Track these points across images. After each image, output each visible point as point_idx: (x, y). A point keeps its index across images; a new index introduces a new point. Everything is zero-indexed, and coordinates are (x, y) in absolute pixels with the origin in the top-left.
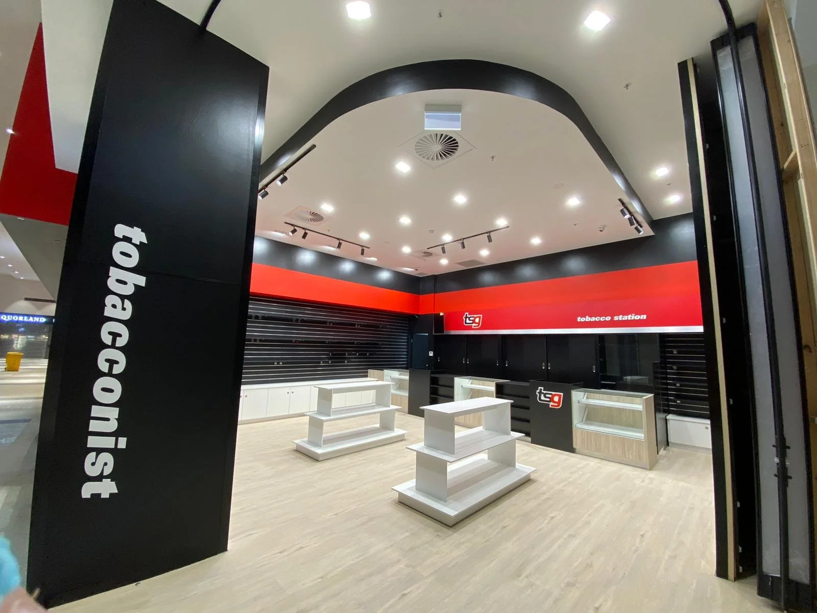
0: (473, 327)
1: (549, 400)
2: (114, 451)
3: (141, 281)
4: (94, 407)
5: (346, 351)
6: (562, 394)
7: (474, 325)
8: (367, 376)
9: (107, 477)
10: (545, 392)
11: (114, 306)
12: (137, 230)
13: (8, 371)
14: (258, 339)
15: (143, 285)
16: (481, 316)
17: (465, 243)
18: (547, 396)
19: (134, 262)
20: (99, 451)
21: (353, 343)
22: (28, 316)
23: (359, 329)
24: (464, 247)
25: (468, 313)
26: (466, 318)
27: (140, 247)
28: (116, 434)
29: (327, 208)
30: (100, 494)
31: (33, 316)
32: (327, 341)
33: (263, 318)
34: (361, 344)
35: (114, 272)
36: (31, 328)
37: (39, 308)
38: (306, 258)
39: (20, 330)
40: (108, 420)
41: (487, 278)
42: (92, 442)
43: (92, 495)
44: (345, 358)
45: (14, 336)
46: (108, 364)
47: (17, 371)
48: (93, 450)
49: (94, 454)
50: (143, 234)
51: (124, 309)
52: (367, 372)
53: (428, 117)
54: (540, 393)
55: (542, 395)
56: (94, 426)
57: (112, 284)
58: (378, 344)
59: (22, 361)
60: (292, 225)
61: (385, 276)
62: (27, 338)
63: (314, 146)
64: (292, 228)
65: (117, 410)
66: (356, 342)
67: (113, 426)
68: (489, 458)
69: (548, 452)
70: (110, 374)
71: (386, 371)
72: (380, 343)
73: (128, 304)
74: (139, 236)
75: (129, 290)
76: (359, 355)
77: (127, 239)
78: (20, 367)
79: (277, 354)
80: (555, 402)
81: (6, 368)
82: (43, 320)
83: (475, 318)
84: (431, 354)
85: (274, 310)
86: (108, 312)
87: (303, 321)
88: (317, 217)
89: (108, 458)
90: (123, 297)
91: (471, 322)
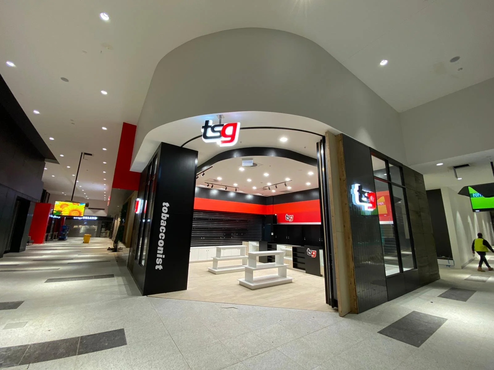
0: (290, 221)
1: (311, 254)
2: (162, 258)
3: (168, 216)
4: (158, 247)
5: (232, 232)
6: (316, 251)
7: (290, 220)
8: (242, 245)
9: (160, 265)
10: (310, 250)
11: (162, 223)
12: (167, 203)
13: (84, 243)
14: (195, 228)
15: (168, 217)
16: (293, 216)
17: (277, 186)
18: (311, 252)
19: (166, 211)
20: (159, 258)
21: (235, 229)
22: (89, 216)
23: (238, 222)
24: (276, 188)
25: (287, 214)
26: (287, 216)
27: (168, 207)
28: (163, 254)
29: (219, 179)
30: (159, 269)
31: (91, 216)
32: (223, 228)
33: (197, 219)
34: (239, 229)
35: (163, 214)
36: (90, 222)
37: (94, 212)
38: (214, 192)
39: (85, 223)
40: (161, 250)
41: (298, 197)
42: (158, 256)
43: (158, 269)
44: (231, 236)
45: (80, 226)
46: (161, 237)
47: (88, 243)
48: (158, 257)
49: (158, 258)
50: (169, 204)
51: (164, 223)
52: (242, 243)
53: (243, 162)
54: (308, 251)
55: (309, 252)
56: (158, 252)
57: (162, 217)
58: (247, 229)
59: (91, 238)
60: (207, 183)
61: (250, 197)
62: (86, 227)
63: (212, 167)
64: (208, 184)
65: (163, 248)
66: (236, 228)
67: (162, 252)
68: (278, 275)
69: (310, 276)
70: (161, 239)
71: (250, 242)
72: (248, 229)
73: (165, 222)
74: (167, 205)
75: (165, 218)
76: (238, 234)
77: (165, 206)
78: (90, 241)
79: (203, 234)
80: (313, 255)
81: (83, 242)
82: (96, 218)
83: (290, 217)
84: (272, 234)
85: (201, 216)
86: (161, 224)
87: (213, 220)
88: (216, 181)
89: (161, 260)
90: (164, 220)
91: (289, 218)
